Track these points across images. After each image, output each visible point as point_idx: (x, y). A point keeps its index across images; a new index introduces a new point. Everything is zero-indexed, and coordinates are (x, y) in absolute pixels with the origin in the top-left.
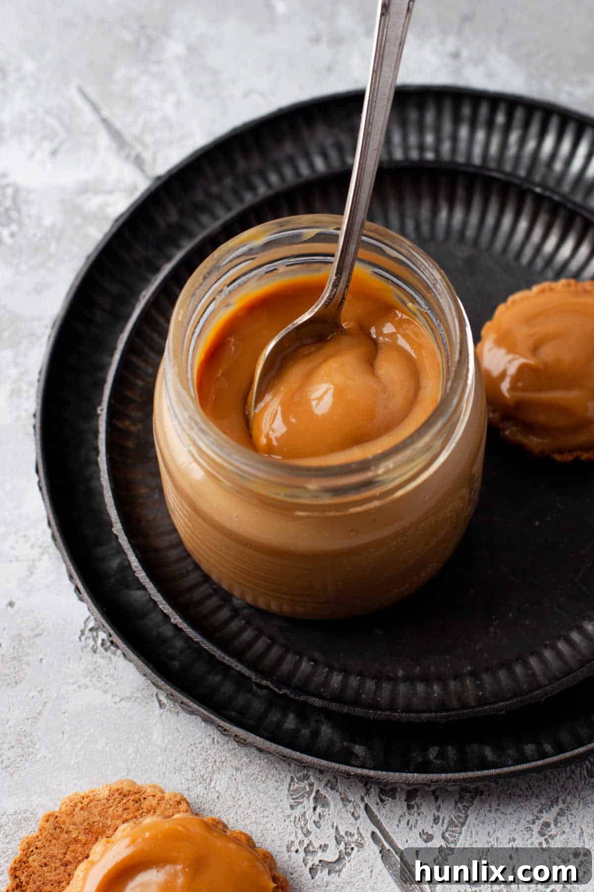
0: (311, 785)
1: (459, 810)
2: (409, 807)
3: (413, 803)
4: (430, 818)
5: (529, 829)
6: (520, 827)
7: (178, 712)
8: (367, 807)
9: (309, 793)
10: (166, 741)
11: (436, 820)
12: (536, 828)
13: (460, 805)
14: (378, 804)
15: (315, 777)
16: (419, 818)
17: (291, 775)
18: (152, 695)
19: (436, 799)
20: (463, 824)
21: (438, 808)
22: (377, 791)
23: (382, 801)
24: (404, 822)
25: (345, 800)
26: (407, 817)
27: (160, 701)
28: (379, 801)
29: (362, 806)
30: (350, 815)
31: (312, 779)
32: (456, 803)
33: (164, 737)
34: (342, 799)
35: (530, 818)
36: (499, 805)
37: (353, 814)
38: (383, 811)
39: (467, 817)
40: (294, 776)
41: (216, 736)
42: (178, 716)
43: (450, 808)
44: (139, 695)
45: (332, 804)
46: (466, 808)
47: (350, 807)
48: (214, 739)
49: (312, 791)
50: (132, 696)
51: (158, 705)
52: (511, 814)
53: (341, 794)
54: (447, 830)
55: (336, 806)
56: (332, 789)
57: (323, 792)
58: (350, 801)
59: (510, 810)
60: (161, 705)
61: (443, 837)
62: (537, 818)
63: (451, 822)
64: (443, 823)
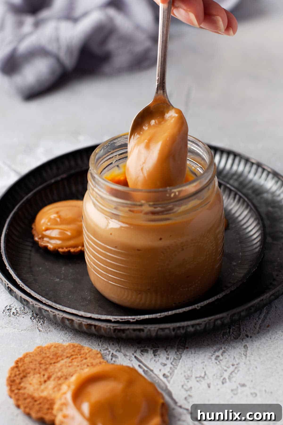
0: (109, 352)
1: (177, 355)
2: (155, 355)
3: (156, 354)
4: (165, 358)
5: (210, 358)
6: (206, 358)
7: (47, 333)
8: (135, 357)
9: (109, 355)
10: (42, 342)
11: (167, 359)
12: (213, 358)
13: (178, 353)
14: (140, 355)
15: (111, 349)
16: (159, 359)
17: (100, 349)
18: (36, 328)
19: (167, 352)
20: (180, 359)
21: (168, 355)
22: (140, 351)
23: (142, 354)
24: (153, 360)
25: (125, 355)
26: (154, 359)
27: (39, 330)
28: (141, 354)
29: (133, 357)
30: (128, 360)
31: (110, 350)
32: (176, 352)
33: (41, 341)
34: (124, 355)
35: (210, 354)
36: (195, 351)
37: (129, 360)
38: (143, 358)
39: (181, 357)
40: (101, 349)
41: (65, 339)
42: (48, 334)
43: (173, 354)
44: (30, 328)
45: (119, 357)
46: (181, 354)
47: (128, 358)
48: (64, 340)
49: (110, 354)
50: (27, 329)
51: (38, 331)
52: (201, 354)
53: (123, 353)
54: (173, 361)
55: (121, 357)
56: (119, 352)
57: (115, 353)
58: (127, 356)
59: (201, 352)
60: (40, 331)
61: (171, 364)
62: (213, 354)
63: (174, 359)
64: (171, 359)
